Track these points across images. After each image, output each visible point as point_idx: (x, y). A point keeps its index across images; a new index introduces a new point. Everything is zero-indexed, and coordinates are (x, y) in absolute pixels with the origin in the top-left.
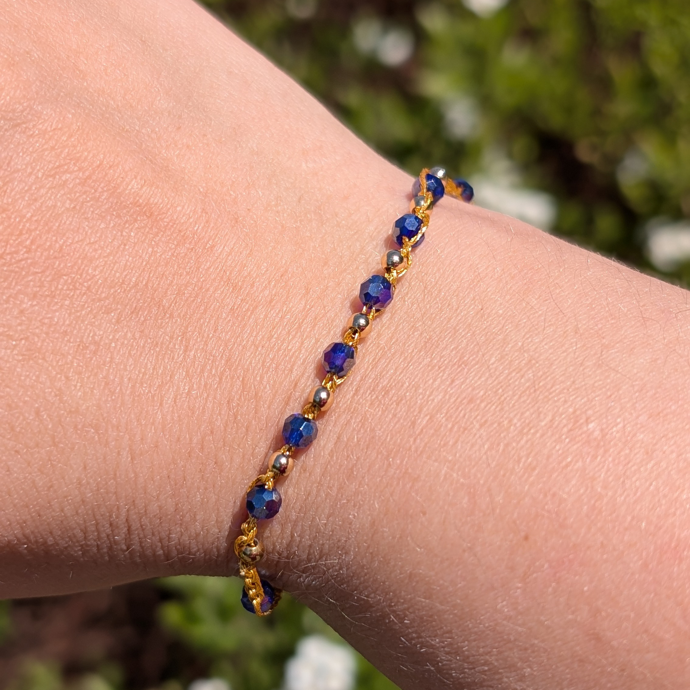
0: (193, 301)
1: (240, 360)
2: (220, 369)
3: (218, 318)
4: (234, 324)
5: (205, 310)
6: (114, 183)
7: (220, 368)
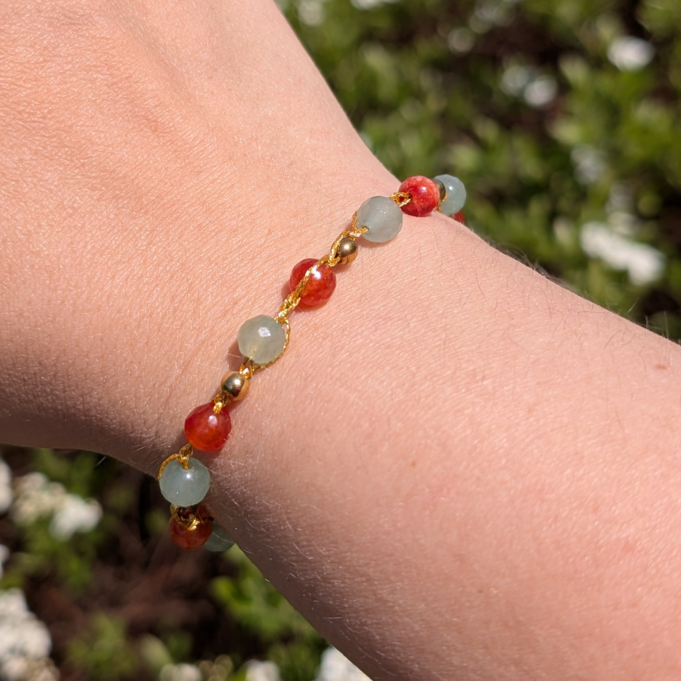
0: (170, 207)
1: (194, 267)
2: (174, 269)
3: (186, 228)
4: (198, 237)
7: (174, 267)
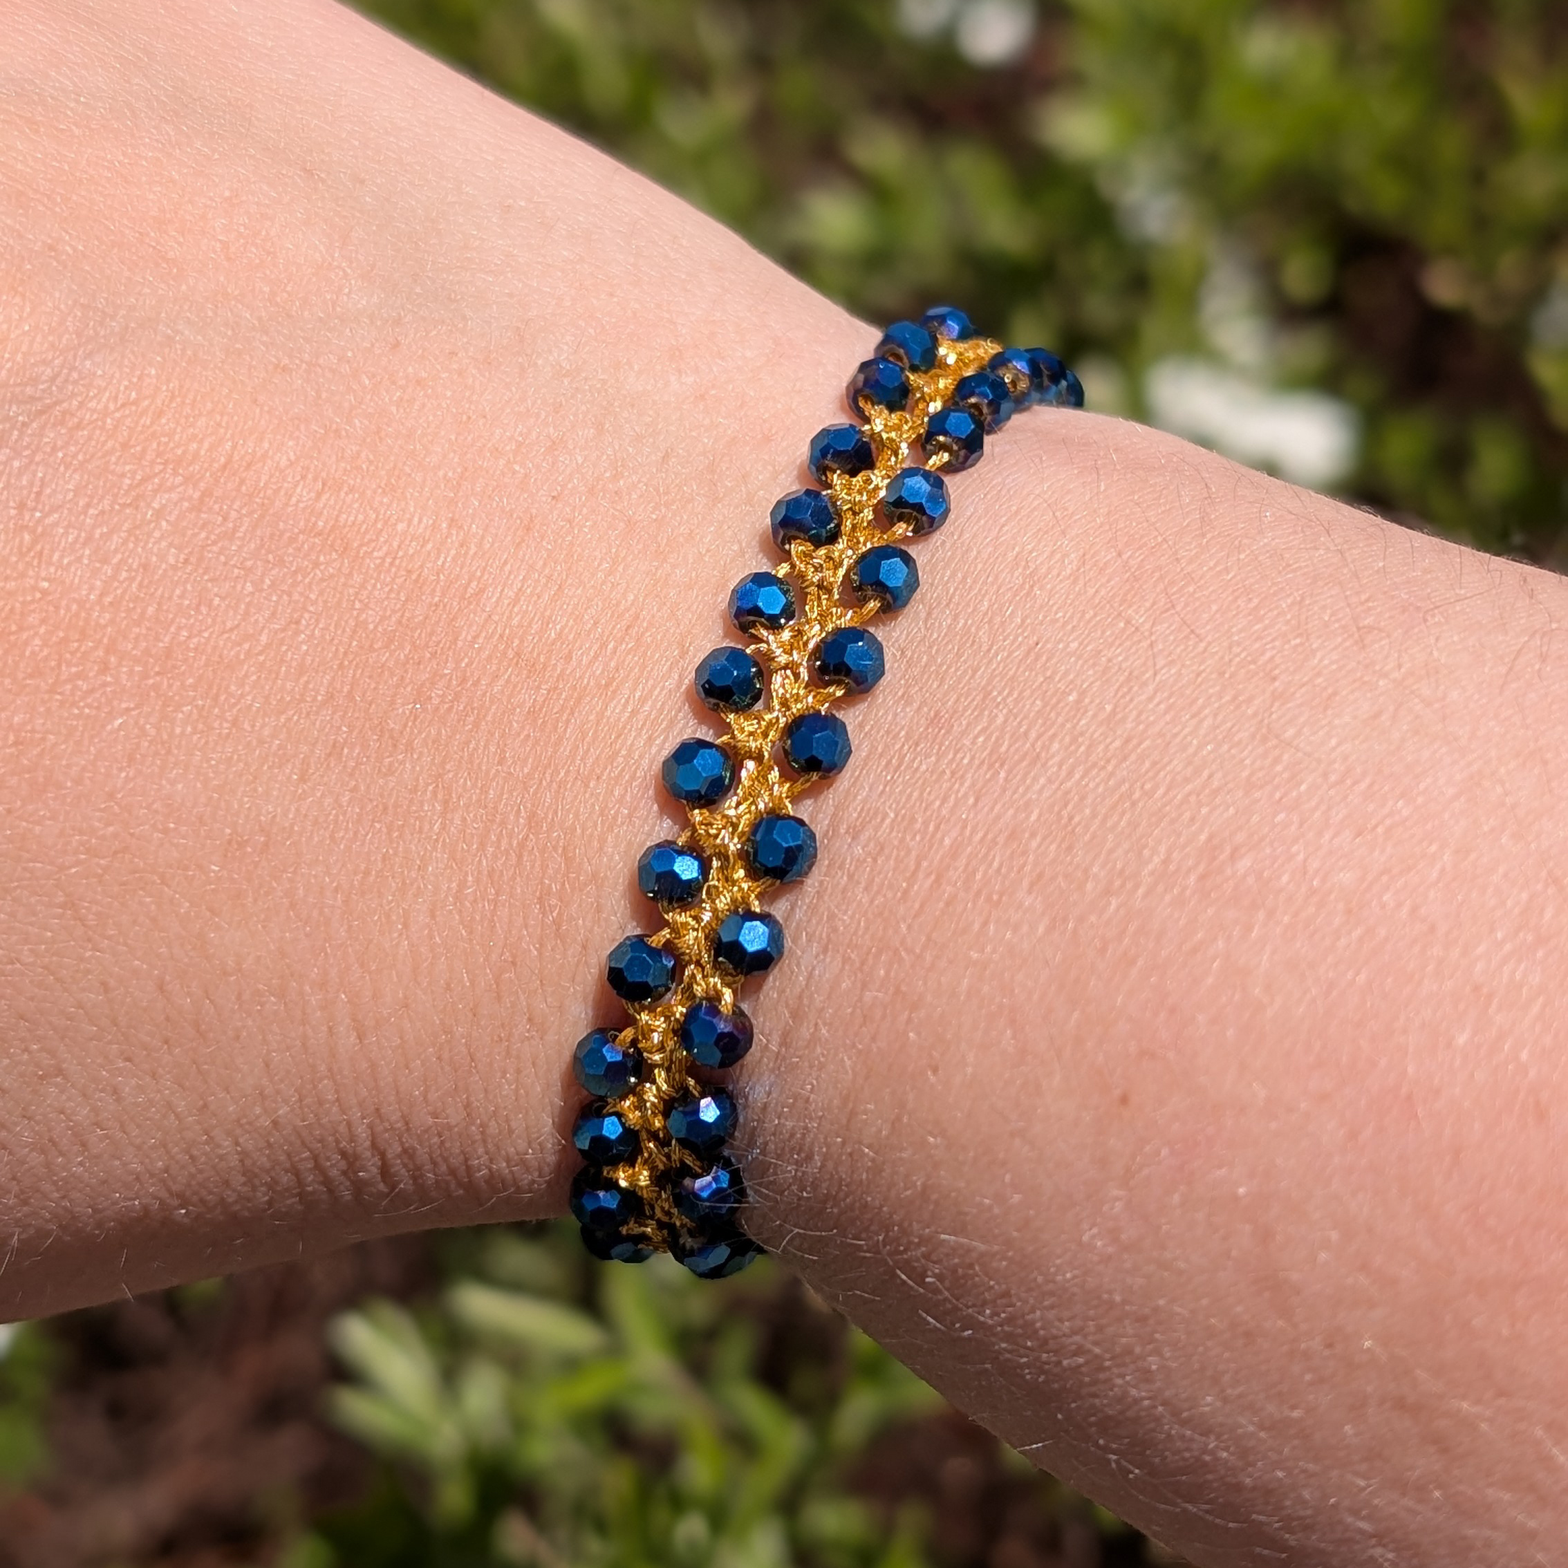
5: (476, 725)
6: (261, 495)
